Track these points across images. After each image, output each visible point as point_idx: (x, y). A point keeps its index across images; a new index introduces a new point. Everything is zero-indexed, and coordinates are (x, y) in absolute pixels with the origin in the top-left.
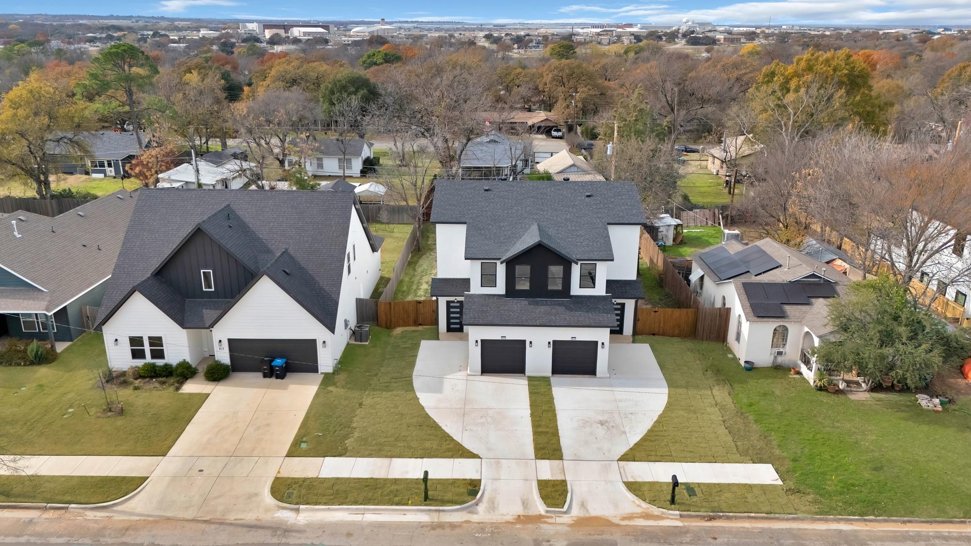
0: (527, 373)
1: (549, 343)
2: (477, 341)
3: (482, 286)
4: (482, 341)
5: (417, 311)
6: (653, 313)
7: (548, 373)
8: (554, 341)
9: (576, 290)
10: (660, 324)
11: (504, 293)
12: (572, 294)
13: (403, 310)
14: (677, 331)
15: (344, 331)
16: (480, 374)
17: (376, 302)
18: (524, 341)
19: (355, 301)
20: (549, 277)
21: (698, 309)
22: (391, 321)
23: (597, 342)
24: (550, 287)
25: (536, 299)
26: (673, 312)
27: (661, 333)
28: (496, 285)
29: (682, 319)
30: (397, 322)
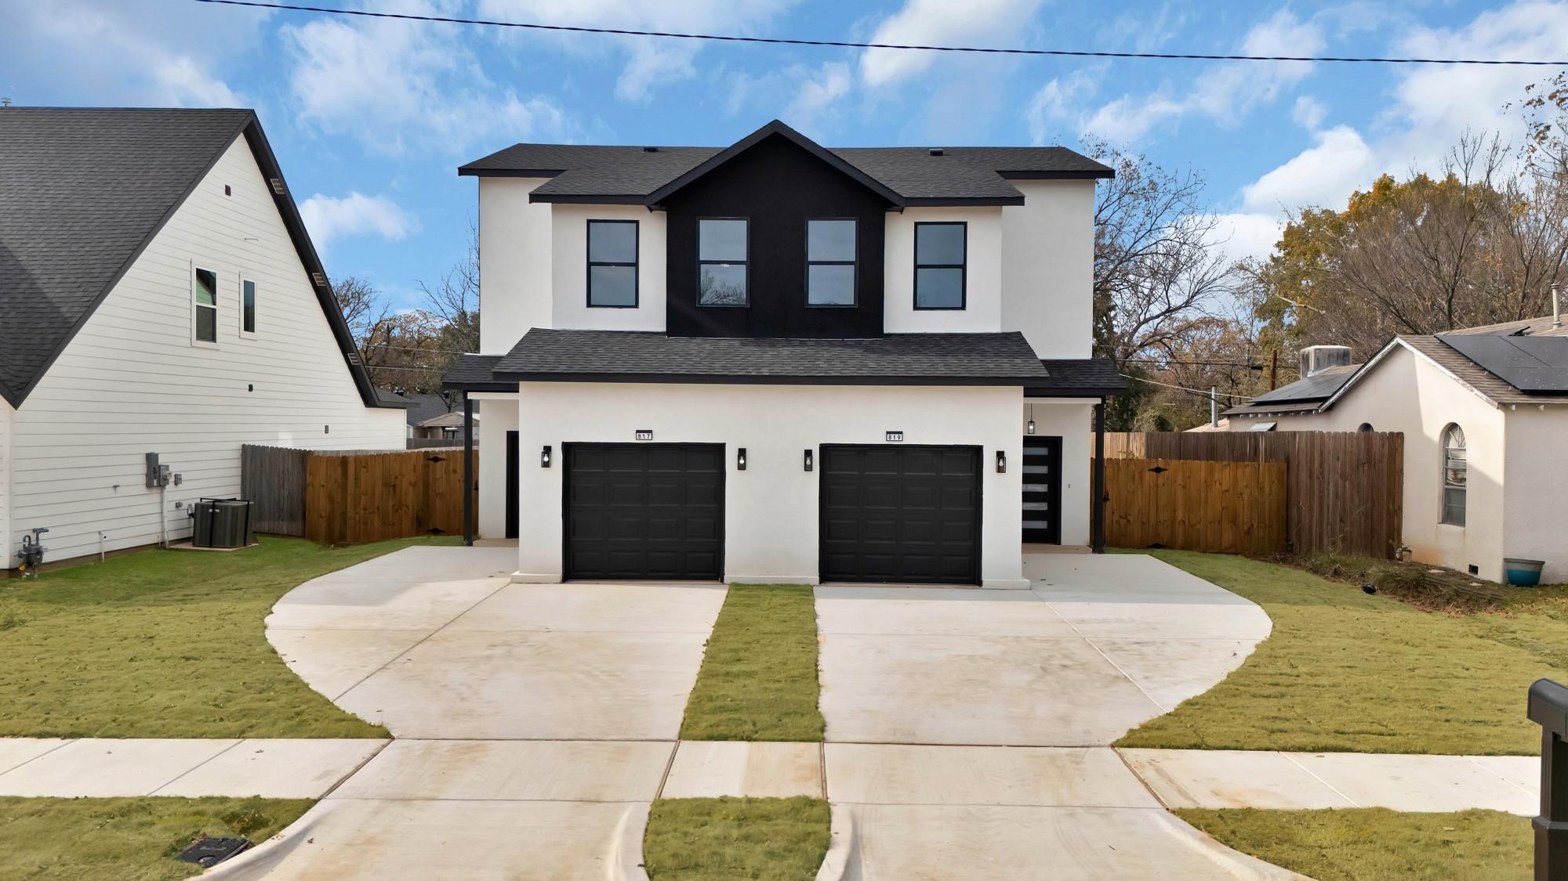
0: (728, 576)
1: (808, 454)
2: (549, 449)
3: (589, 305)
4: (567, 447)
5: (426, 484)
6: (1149, 476)
7: (811, 575)
8: (825, 449)
9: (900, 317)
10: (1174, 510)
11: (665, 330)
12: (886, 331)
13: (386, 485)
14: (1228, 537)
15: (143, 489)
16: (559, 575)
17: (303, 458)
18: (720, 449)
19: (238, 454)
20: (811, 258)
21: (1288, 461)
22: (344, 521)
23: (977, 451)
24: (815, 298)
25: (768, 340)
26: (1211, 472)
27: (1180, 540)
28: (636, 306)
29: (1241, 494)
30: (365, 524)
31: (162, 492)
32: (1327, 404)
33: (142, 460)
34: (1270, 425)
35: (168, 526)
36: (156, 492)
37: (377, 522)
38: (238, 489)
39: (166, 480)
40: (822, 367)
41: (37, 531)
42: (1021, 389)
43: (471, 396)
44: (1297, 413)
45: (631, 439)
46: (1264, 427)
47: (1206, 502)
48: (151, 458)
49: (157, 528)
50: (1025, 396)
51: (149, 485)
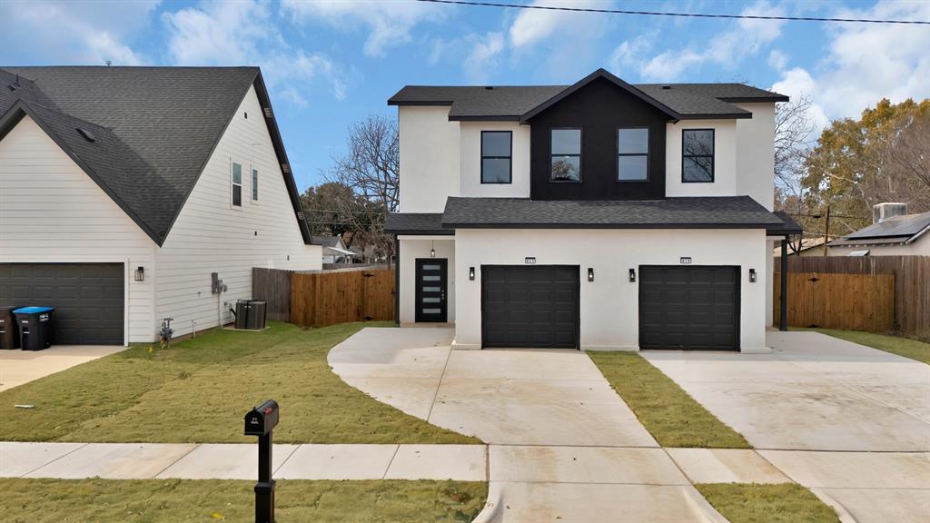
0: (583, 346)
1: (632, 271)
2: (472, 269)
3: (482, 182)
4: (484, 268)
5: (363, 290)
6: (808, 284)
7: (634, 345)
8: (642, 268)
9: (675, 187)
10: (824, 305)
11: (530, 196)
12: (667, 196)
13: (338, 291)
14: (858, 320)
15: (210, 294)
16: (480, 345)
17: (289, 275)
18: (576, 269)
19: (250, 273)
20: (620, 152)
21: (895, 274)
22: (314, 313)
23: (738, 269)
24: (622, 176)
25: (595, 202)
26: (847, 280)
27: (828, 323)
28: (510, 182)
29: (866, 294)
30: (327, 314)
31: (219, 297)
32: (913, 238)
33: (210, 277)
34: (866, 252)
35: (222, 316)
36: (216, 295)
37: (333, 313)
38: (250, 294)
39: (221, 288)
40: (639, 219)
41: (169, 320)
42: (764, 231)
43: (399, 237)
44: (887, 244)
45: (523, 263)
46: (862, 253)
47: (844, 299)
48: (214, 276)
49: (216, 318)
50: (767, 235)
51: (213, 292)
